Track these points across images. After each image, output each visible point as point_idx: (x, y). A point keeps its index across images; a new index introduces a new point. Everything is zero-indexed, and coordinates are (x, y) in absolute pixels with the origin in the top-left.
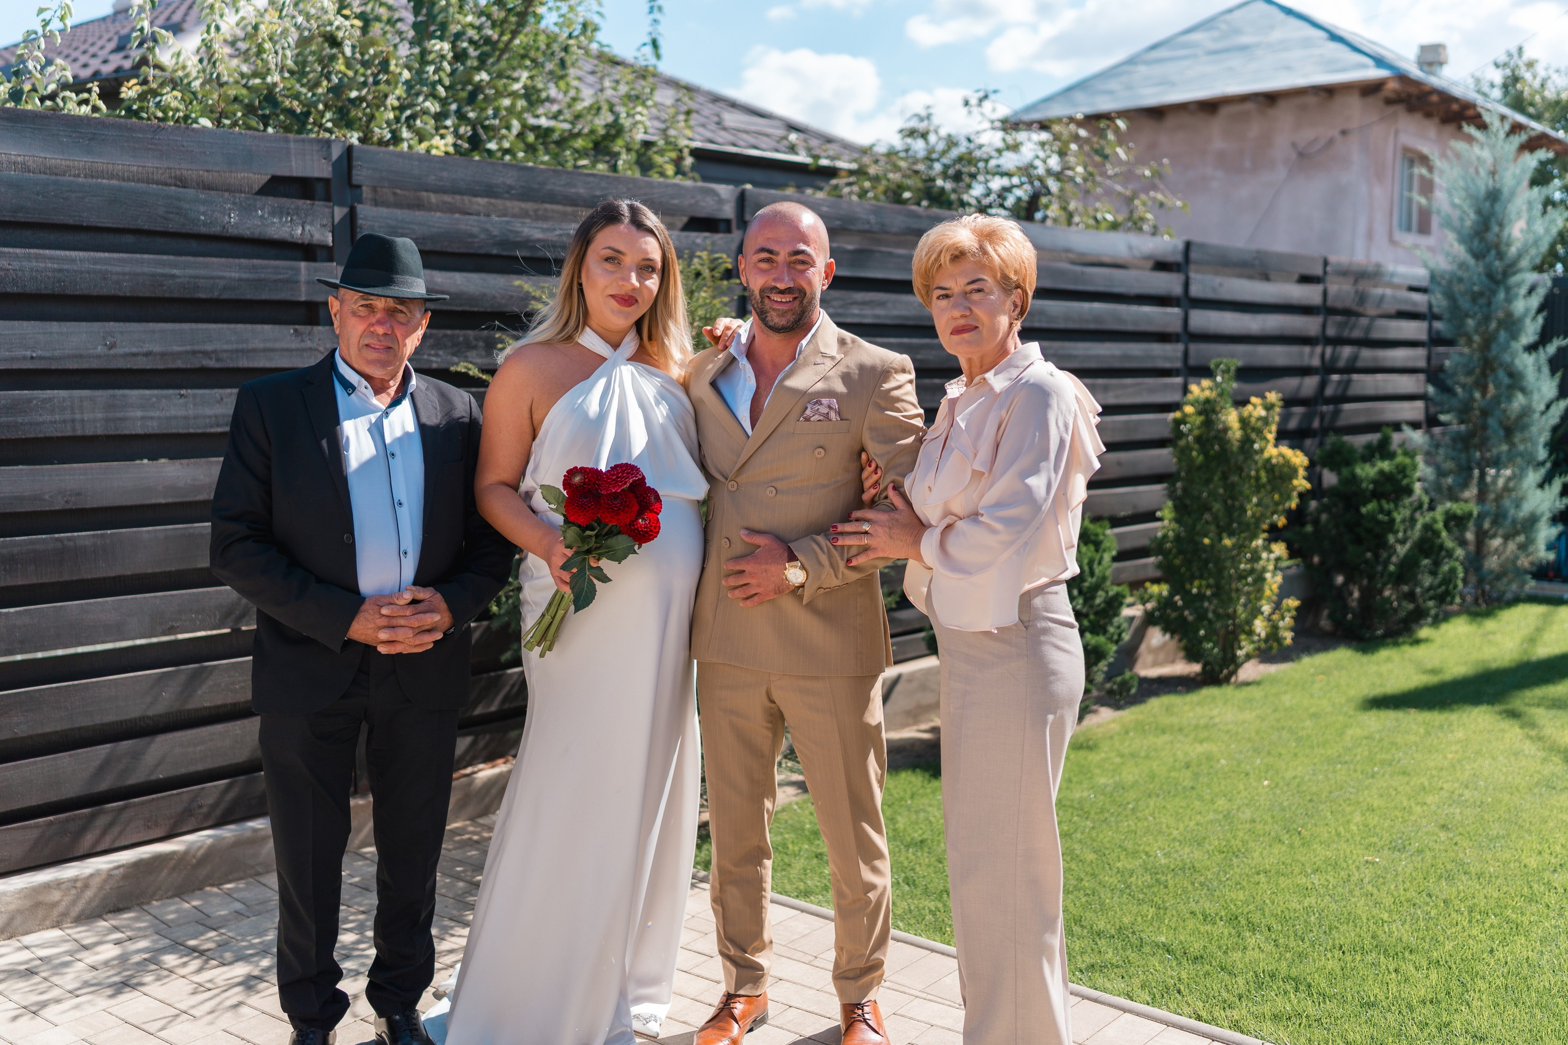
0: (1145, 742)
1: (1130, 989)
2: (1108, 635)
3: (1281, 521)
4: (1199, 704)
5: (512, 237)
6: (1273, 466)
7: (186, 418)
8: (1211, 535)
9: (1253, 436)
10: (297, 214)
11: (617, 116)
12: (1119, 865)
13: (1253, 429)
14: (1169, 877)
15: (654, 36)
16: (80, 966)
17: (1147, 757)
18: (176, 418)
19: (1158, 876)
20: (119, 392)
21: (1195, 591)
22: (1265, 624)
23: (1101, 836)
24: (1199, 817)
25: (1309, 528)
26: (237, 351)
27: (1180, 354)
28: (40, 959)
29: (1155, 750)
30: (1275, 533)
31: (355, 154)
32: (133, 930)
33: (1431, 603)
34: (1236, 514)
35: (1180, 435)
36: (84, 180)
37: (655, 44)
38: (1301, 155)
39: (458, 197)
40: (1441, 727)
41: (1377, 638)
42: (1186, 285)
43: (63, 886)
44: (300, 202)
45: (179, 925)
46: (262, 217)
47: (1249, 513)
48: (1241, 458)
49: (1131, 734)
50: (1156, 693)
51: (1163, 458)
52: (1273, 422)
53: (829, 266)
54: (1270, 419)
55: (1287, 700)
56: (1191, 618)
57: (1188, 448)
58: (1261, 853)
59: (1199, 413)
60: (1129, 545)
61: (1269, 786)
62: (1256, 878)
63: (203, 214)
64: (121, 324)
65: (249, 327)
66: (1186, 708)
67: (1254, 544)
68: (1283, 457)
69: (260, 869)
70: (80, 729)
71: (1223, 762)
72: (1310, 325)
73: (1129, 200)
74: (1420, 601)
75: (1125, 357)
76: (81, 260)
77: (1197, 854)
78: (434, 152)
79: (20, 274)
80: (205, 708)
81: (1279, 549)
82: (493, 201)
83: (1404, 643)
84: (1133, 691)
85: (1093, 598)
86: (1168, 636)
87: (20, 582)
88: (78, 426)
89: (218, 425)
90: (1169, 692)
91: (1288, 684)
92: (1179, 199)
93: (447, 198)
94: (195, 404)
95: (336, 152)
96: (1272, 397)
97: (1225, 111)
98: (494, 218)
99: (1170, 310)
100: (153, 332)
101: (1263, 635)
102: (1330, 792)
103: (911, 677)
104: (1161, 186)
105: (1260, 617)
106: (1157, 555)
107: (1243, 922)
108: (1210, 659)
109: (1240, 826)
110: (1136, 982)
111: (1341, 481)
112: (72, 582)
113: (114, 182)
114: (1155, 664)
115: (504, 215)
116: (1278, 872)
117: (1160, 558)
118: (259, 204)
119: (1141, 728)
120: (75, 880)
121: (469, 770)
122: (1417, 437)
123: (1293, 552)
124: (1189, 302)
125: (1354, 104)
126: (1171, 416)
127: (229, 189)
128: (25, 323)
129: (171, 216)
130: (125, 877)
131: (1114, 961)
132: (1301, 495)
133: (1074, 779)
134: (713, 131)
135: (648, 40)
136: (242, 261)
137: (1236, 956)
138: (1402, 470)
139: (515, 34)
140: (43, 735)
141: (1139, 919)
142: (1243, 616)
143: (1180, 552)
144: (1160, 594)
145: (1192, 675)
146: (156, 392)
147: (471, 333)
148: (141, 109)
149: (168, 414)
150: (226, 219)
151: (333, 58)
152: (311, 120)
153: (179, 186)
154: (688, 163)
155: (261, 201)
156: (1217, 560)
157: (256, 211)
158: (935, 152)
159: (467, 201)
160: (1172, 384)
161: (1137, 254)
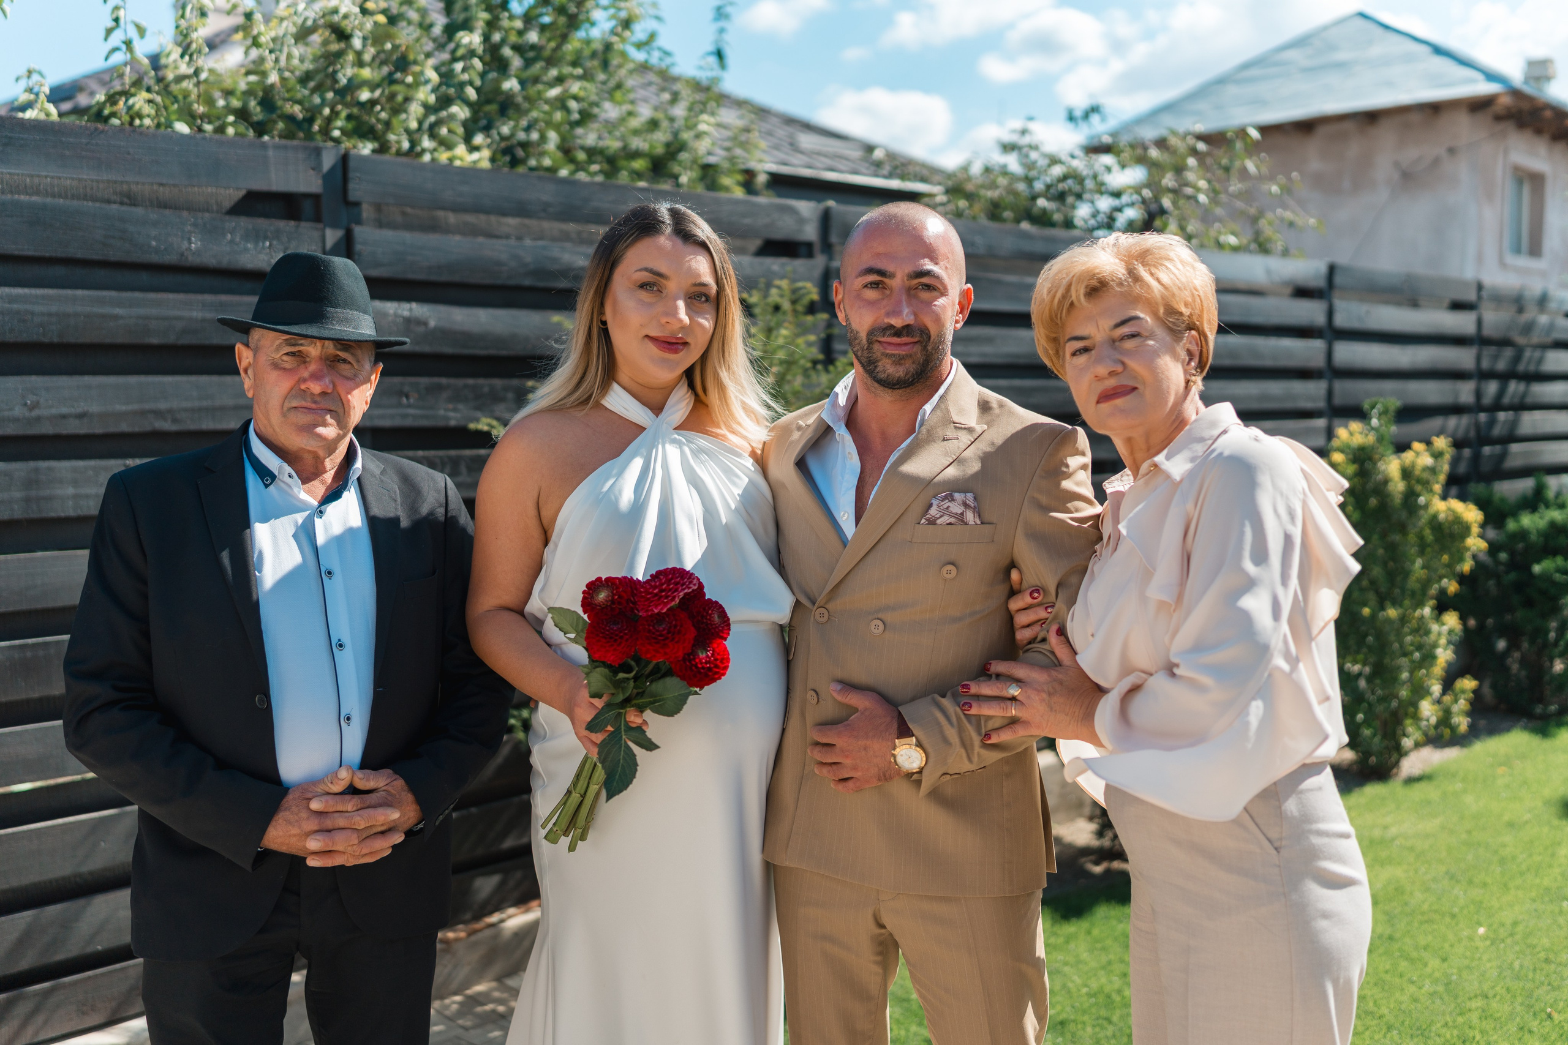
3: (1452, 587)
5: (548, 265)
6: (1441, 523)
8: (1371, 603)
9: (1418, 488)
11: (677, 130)
13: (1419, 481)
15: (719, 44)
20: (43, 464)
22: (1436, 707)
26: (200, 409)
27: (1323, 393)
30: (1445, 602)
31: (352, 164)
34: (1399, 579)
37: (720, 53)
38: (1405, 175)
39: (483, 217)
41: (1551, 716)
42: (1330, 314)
44: (282, 224)
46: (232, 242)
47: (1414, 577)
48: (1404, 515)
52: (1441, 471)
53: (965, 294)
54: (1438, 468)
55: (1471, 803)
61: (1487, 937)
63: (155, 238)
64: (48, 378)
65: (215, 379)
67: (1420, 613)
68: (1453, 512)
71: (1417, 895)
72: (1463, 358)
73: (1255, 220)
78: (458, 163)
81: (1451, 620)
82: (527, 221)
91: (1466, 778)
92: (1312, 218)
93: (470, 218)
95: (328, 161)
96: (1441, 443)
98: (528, 242)
99: (1311, 342)
100: (90, 387)
101: (1433, 720)
104: (1291, 203)
105: (1427, 699)
108: (1371, 748)
113: (34, 198)
115: (541, 238)
118: (227, 225)
121: (494, 918)
123: (1467, 621)
124: (1333, 333)
125: (1463, 120)
127: (189, 207)
129: (113, 241)
132: (1476, 557)
134: (788, 154)
135: (712, 49)
136: (206, 297)
139: (564, 39)
142: (1407, 697)
146: (92, 463)
147: (498, 383)
148: (111, 116)
150: (185, 244)
151: (339, 54)
152: (316, 128)
153: (126, 204)
154: (762, 179)
155: (232, 222)
156: (1380, 636)
157: (225, 235)
158: (1035, 169)
159: (494, 222)
160: (1315, 430)
161: (1276, 279)
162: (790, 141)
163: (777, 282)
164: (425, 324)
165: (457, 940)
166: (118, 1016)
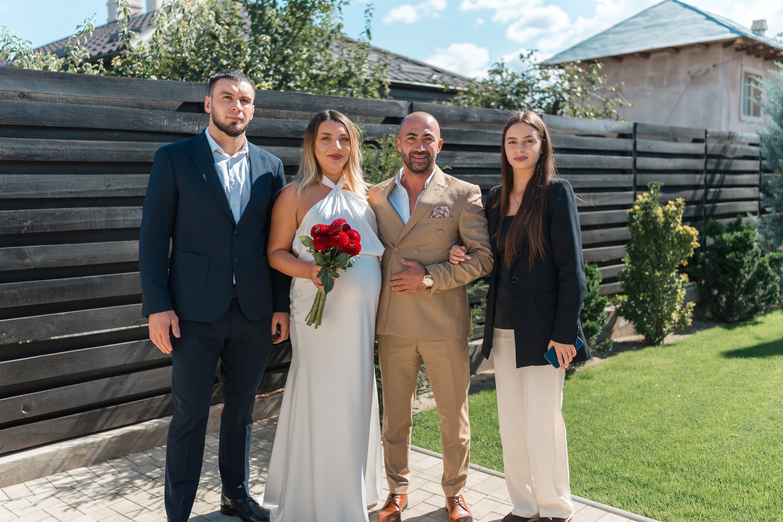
0: (617, 375)
1: (611, 500)
2: (597, 321)
3: (685, 263)
4: (644, 355)
5: (299, 129)
6: (681, 235)
8: (649, 270)
9: (670, 220)
10: (196, 120)
11: (350, 67)
12: (604, 437)
13: (670, 217)
14: (630, 444)
15: (368, 28)
16: (95, 485)
17: (618, 382)
19: (625, 443)
20: (112, 208)
21: (641, 298)
22: (678, 315)
23: (595, 423)
24: (645, 413)
25: (699, 266)
27: (632, 180)
28: (77, 481)
29: (622, 379)
30: (682, 270)
32: (120, 467)
33: (763, 304)
34: (662, 260)
35: (633, 220)
36: (95, 106)
37: (368, 32)
38: (693, 78)
39: (273, 110)
40: (769, 367)
41: (735, 321)
42: (635, 145)
44: (197, 115)
45: (143, 466)
46: (179, 122)
47: (669, 259)
48: (664, 232)
49: (610, 371)
50: (622, 350)
51: (624, 232)
53: (440, 142)
54: (679, 212)
55: (689, 353)
56: (639, 312)
57: (637, 226)
58: (677, 432)
59: (642, 209)
60: (607, 276)
61: (681, 397)
62: (675, 444)
63: (151, 121)
64: (113, 175)
66: (638, 358)
67: (671, 275)
68: (686, 231)
70: (95, 370)
71: (657, 385)
72: (699, 164)
73: (605, 103)
74: (758, 303)
75: (604, 182)
76: (93, 145)
77: (644, 432)
78: (263, 89)
79: (65, 152)
80: (154, 360)
81: (684, 277)
82: (290, 111)
83: (749, 324)
84: (610, 349)
85: (590, 303)
86: (628, 321)
87: (67, 300)
88: (93, 225)
90: (629, 350)
91: (690, 345)
92: (630, 102)
93: (268, 111)
96: (680, 200)
97: (653, 56)
98: (291, 120)
99: (626, 158)
100: (128, 179)
101: (677, 321)
102: (712, 401)
104: (621, 96)
105: (675, 311)
106: (621, 281)
107: (668, 467)
108: (650, 332)
109: (666, 418)
110: (614, 497)
111: (715, 242)
112: (91, 299)
113: (109, 107)
114: (622, 335)
115: (295, 118)
116: (686, 441)
117: (623, 282)
118: (177, 116)
119: (614, 368)
120: (93, 443)
121: (280, 390)
122: (755, 219)
123: (692, 278)
124: (637, 153)
125: (720, 50)
126: (628, 211)
127: (163, 109)
128: (68, 176)
129: (136, 123)
130: (117, 442)
131: (603, 486)
132: (695, 250)
133: (581, 394)
134: (396, 74)
135: (365, 30)
137: (665, 484)
138: (747, 236)
139: (300, 29)
140: (78, 373)
141: (615, 465)
142: (666, 311)
143: (634, 279)
144: (623, 300)
145: (640, 341)
146: (130, 207)
148: (123, 70)
149: (135, 218)
150: (162, 123)
151: (214, 45)
152: (204, 75)
153: (139, 108)
154: (387, 85)
155: (179, 114)
156: (653, 283)
157: (176, 119)
158: (506, 81)
159: (277, 112)
160: (628, 196)
161: (610, 130)
162: (398, 67)
163: (390, 135)
165: (267, 397)
166: (141, 420)
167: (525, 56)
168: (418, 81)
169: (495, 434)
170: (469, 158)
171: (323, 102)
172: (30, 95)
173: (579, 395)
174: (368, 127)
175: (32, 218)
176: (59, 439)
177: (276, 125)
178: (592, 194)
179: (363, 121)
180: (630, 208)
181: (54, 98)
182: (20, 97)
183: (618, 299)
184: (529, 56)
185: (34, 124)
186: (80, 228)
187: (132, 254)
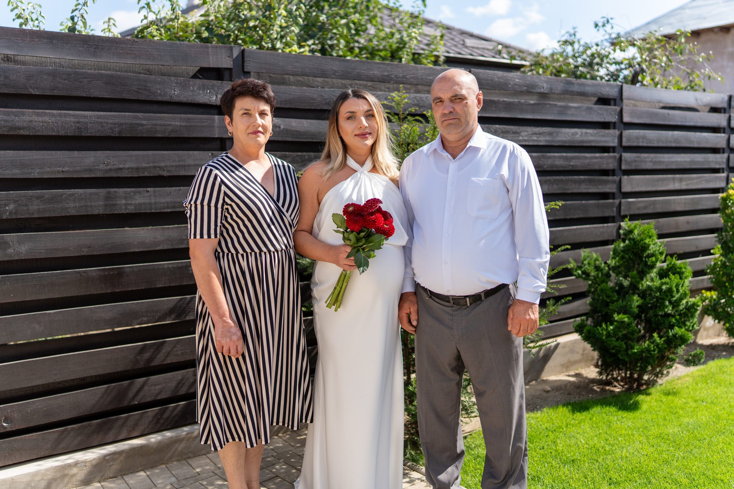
0: (709, 391)
2: (687, 328)
7: (150, 204)
10: (213, 88)
18: (144, 204)
20: (112, 190)
26: (179, 166)
27: (725, 160)
31: (246, 54)
35: (726, 206)
36: (92, 71)
39: (306, 78)
42: (729, 120)
43: (78, 465)
44: (215, 82)
46: (193, 91)
49: (700, 385)
51: (715, 219)
56: (731, 312)
57: (732, 214)
63: (159, 89)
64: (113, 152)
69: (190, 455)
73: (690, 75)
75: (692, 162)
76: (90, 117)
79: (56, 124)
82: (326, 79)
85: (678, 305)
86: (717, 321)
88: (89, 209)
89: (168, 208)
92: (718, 75)
93: (300, 78)
94: (155, 196)
95: (236, 52)
98: (326, 89)
99: (719, 135)
100: (132, 156)
103: (566, 344)
104: (709, 66)
106: (711, 275)
114: (708, 337)
115: (333, 88)
118: (191, 83)
119: (705, 381)
120: (85, 462)
124: (731, 130)
126: (721, 195)
127: (176, 75)
128: (59, 152)
129: (141, 91)
134: (460, 49)
136: (182, 115)
143: (726, 274)
144: (712, 297)
145: (731, 344)
146: (133, 189)
149: (140, 202)
150: (173, 92)
154: (442, 59)
155: (192, 81)
157: (190, 88)
158: (578, 52)
159: (311, 80)
160: (720, 177)
161: (701, 104)
162: (462, 43)
164: (279, 127)
167: (600, 24)
168: (483, 56)
169: (561, 473)
170: (535, 134)
171: (365, 68)
172: (16, 58)
173: (665, 419)
174: (418, 98)
175: (15, 202)
176: (47, 455)
177: (306, 94)
178: (678, 176)
179: (412, 91)
180: (723, 193)
181: (45, 62)
182: (4, 61)
183: (705, 295)
184: (604, 25)
185: (18, 92)
186: (73, 212)
187: (136, 243)
